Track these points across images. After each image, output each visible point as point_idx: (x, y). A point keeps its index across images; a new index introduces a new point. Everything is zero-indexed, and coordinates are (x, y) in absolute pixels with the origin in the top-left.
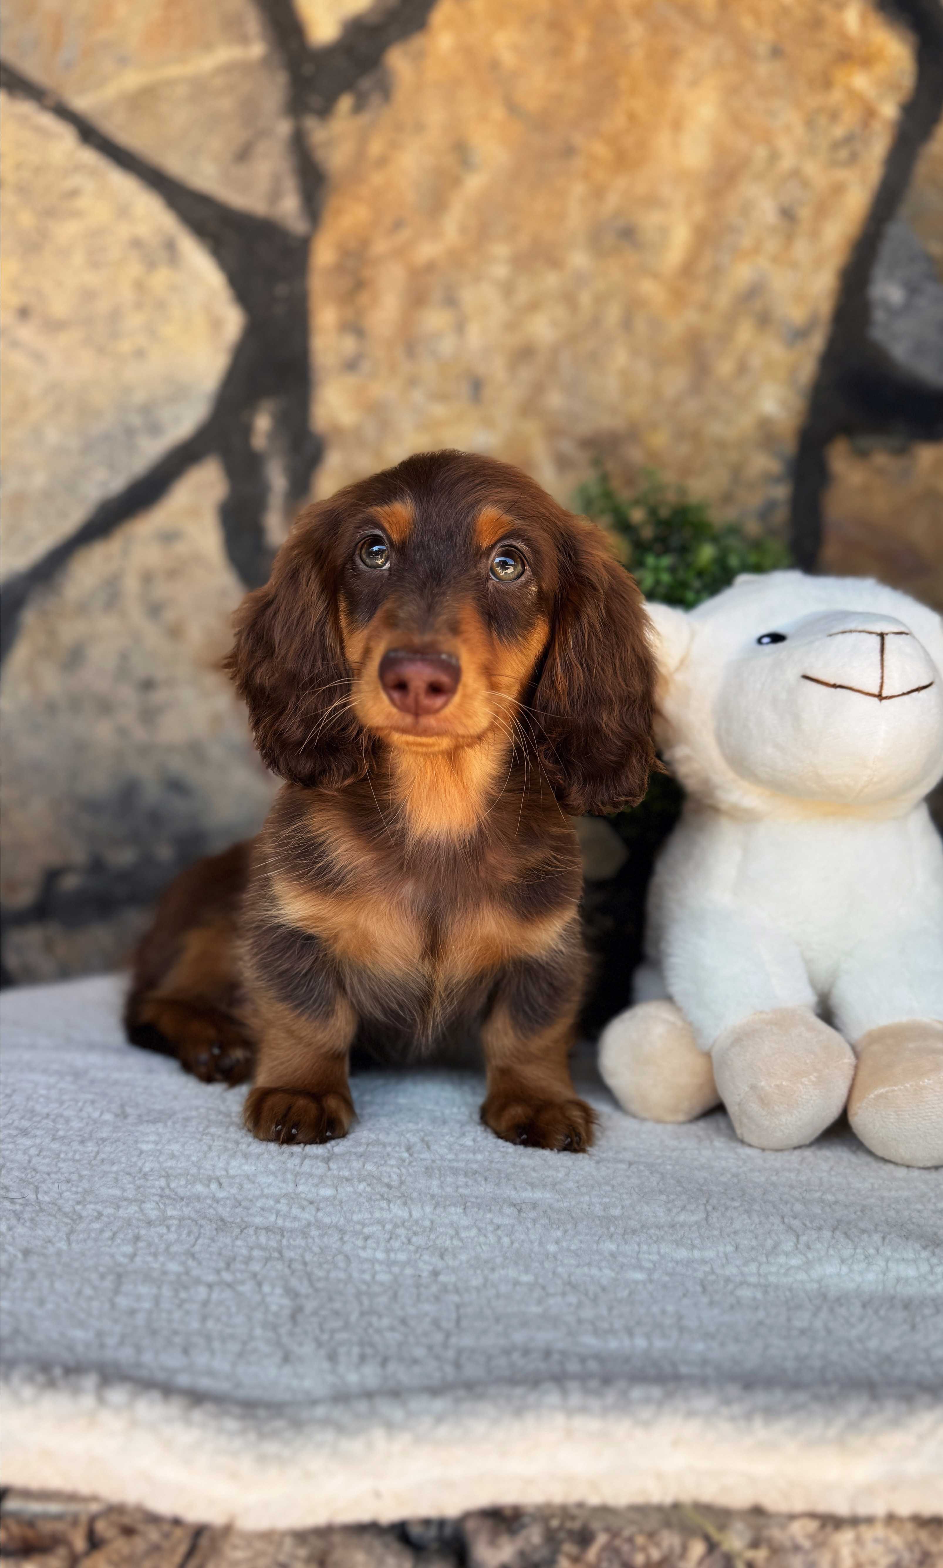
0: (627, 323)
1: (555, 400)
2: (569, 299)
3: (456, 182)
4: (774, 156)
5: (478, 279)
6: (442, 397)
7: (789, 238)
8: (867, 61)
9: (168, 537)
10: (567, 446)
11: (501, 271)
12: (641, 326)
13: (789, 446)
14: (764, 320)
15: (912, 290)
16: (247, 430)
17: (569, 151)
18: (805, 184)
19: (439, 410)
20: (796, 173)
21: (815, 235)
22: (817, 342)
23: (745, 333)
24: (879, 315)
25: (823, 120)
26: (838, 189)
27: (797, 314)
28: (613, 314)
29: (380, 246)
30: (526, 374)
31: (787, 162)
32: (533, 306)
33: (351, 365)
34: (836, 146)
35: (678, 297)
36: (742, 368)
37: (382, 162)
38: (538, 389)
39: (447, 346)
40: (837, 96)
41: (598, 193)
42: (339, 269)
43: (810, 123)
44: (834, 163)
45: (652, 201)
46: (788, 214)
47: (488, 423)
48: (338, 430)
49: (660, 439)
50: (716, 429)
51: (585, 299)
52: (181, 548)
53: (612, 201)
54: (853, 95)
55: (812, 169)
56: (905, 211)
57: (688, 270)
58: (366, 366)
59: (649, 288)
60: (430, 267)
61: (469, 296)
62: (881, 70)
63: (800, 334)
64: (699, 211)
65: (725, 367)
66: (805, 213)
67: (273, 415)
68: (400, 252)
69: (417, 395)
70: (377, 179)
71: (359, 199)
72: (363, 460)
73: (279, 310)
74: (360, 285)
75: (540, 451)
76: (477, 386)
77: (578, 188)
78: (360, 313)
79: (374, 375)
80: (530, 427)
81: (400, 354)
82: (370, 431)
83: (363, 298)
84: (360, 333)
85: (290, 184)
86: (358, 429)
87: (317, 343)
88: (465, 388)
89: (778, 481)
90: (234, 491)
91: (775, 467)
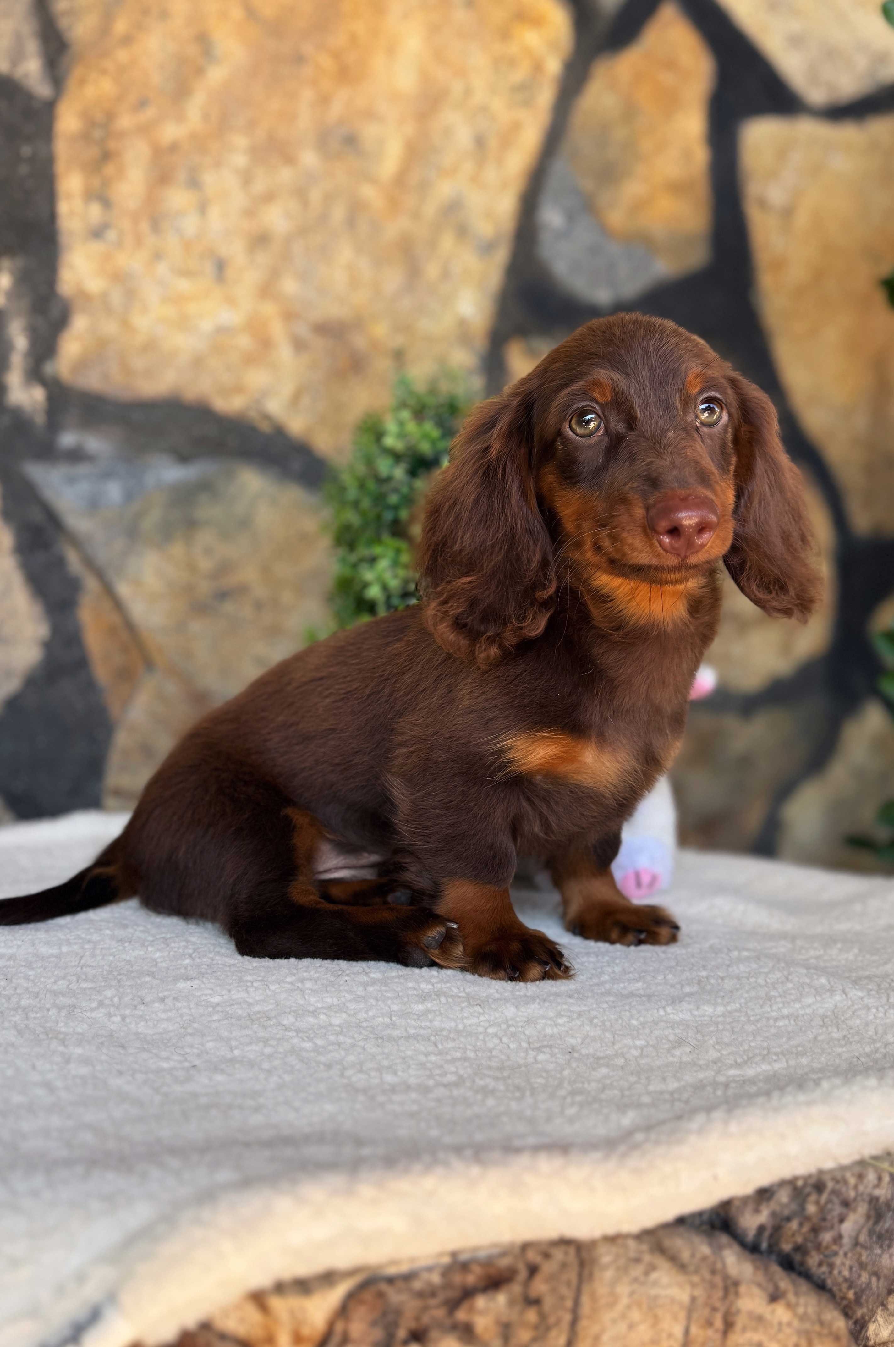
0: (351, 221)
1: (290, 287)
2: (301, 193)
3: (199, 72)
4: (468, 92)
5: (218, 164)
6: (187, 273)
7: (482, 162)
8: (537, 23)
10: (303, 330)
11: (240, 160)
12: (363, 226)
13: (482, 344)
14: (462, 232)
15: (570, 217)
17: (299, 59)
18: (492, 118)
19: (184, 285)
20: (484, 109)
21: (500, 161)
22: (501, 256)
23: (447, 242)
24: (545, 239)
25: (505, 66)
26: (517, 127)
27: (487, 230)
28: (339, 213)
29: (125, 121)
30: (263, 258)
31: (479, 98)
32: (269, 197)
33: (97, 233)
34: (514, 89)
35: (394, 204)
36: (446, 274)
37: (127, 40)
38: (275, 274)
39: (190, 224)
40: (514, 48)
41: (324, 100)
42: (85, 136)
43: (496, 67)
44: (514, 104)
45: (371, 114)
46: (480, 142)
47: (231, 301)
48: (85, 296)
49: (380, 330)
50: (426, 325)
51: (315, 195)
53: (336, 109)
54: (526, 49)
55: (497, 106)
56: (565, 149)
57: (400, 180)
58: (111, 235)
59: (369, 192)
60: (174, 148)
61: (209, 179)
62: (548, 31)
63: (489, 247)
64: (409, 129)
65: (433, 270)
66: (492, 143)
67: (12, 273)
68: (145, 130)
69: (162, 269)
70: (122, 55)
71: (104, 72)
72: (110, 328)
73: (24, 169)
74: (106, 156)
75: (278, 330)
76: (221, 266)
77: (307, 95)
78: (106, 183)
79: (119, 244)
80: (269, 309)
81: (145, 226)
82: (116, 298)
83: (109, 169)
84: (106, 203)
85: (32, 47)
86: (104, 296)
87: (63, 208)
88: (209, 268)
89: (474, 373)
91: (472, 361)
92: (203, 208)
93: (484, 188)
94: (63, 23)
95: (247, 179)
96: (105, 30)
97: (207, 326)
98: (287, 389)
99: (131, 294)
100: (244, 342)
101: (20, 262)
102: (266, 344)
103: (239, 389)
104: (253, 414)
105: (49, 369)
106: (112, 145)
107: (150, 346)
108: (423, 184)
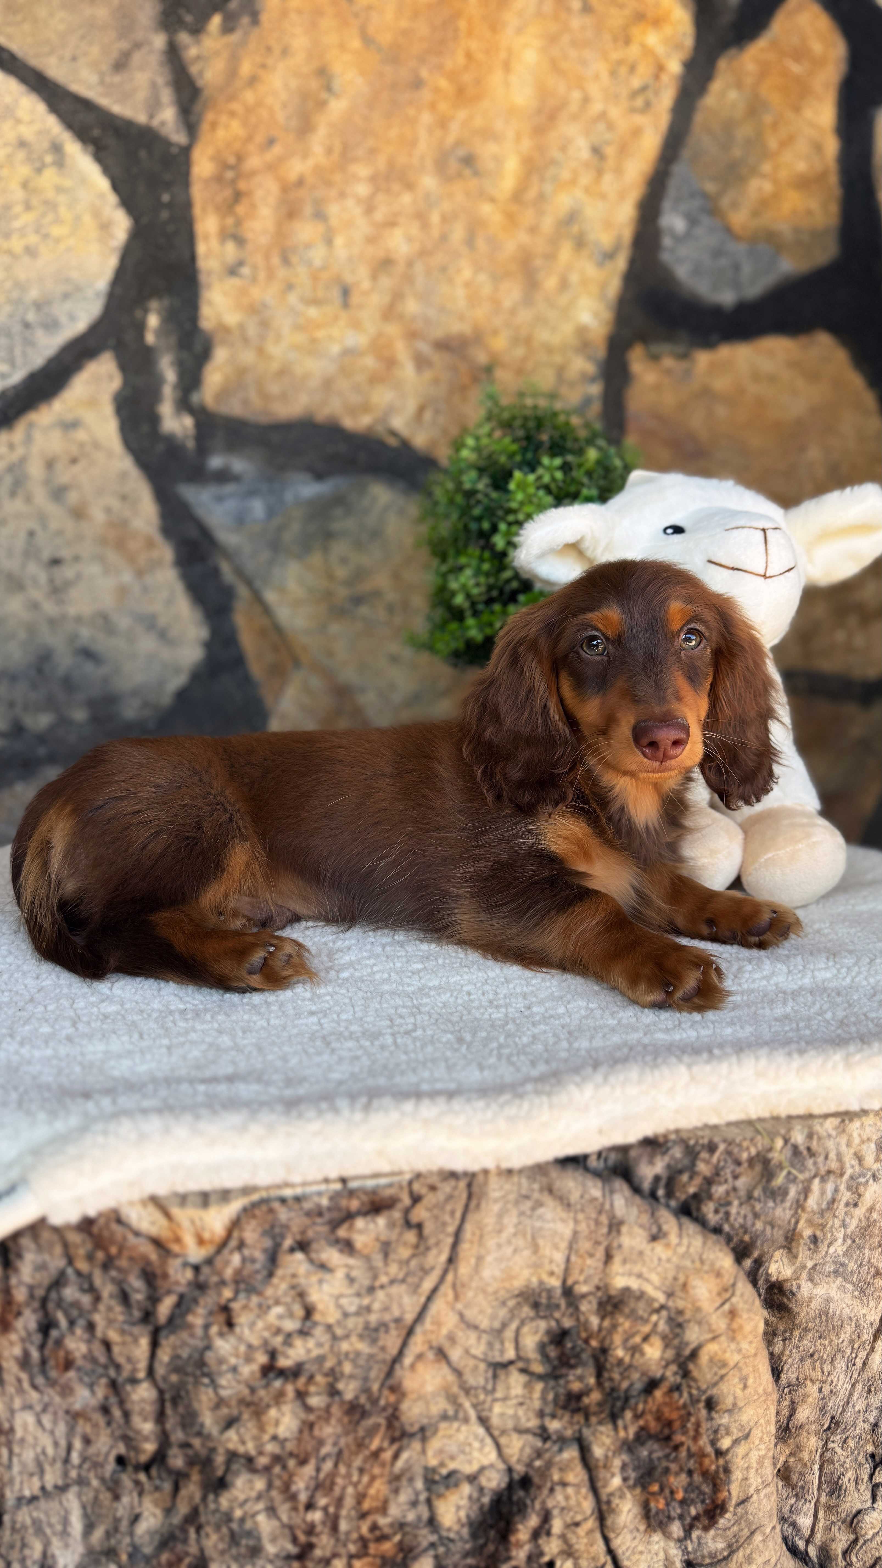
0: (470, 241)
1: (411, 306)
2: (421, 217)
3: (322, 105)
4: (586, 100)
5: (342, 195)
6: (315, 302)
7: (600, 172)
8: (657, 22)
9: (70, 426)
10: (424, 348)
11: (362, 189)
12: (481, 244)
13: (601, 352)
14: (580, 243)
15: (692, 221)
16: (140, 327)
17: (417, 84)
18: (611, 126)
19: (313, 312)
20: (603, 116)
21: (618, 171)
22: (621, 263)
23: (565, 253)
24: (667, 241)
25: (623, 70)
26: (637, 132)
27: (606, 239)
28: (458, 233)
29: (254, 162)
30: (386, 282)
31: (597, 107)
32: (391, 223)
33: (233, 271)
34: (634, 94)
35: (511, 219)
36: (564, 284)
37: (253, 81)
38: (397, 296)
39: (318, 255)
40: (634, 51)
41: (443, 123)
42: (218, 179)
43: (613, 73)
44: (633, 110)
45: (488, 134)
46: (596, 151)
47: (356, 325)
48: (226, 329)
49: (499, 343)
50: (543, 335)
51: (435, 218)
52: (81, 435)
53: (455, 131)
54: (647, 51)
55: (615, 113)
56: (686, 153)
57: (517, 196)
58: (245, 271)
59: (486, 209)
60: (300, 182)
61: (333, 210)
62: (668, 30)
63: (609, 256)
64: (527, 144)
65: (551, 283)
66: (610, 151)
67: (159, 313)
68: (272, 168)
69: (292, 299)
70: (249, 96)
71: (232, 114)
72: (248, 357)
73: (165, 215)
74: (238, 196)
75: (402, 351)
76: (346, 292)
77: (426, 118)
78: (239, 223)
79: (254, 279)
80: (393, 330)
81: (276, 260)
82: (252, 331)
83: (240, 209)
84: (240, 241)
85: (167, 95)
86: (241, 327)
87: (201, 248)
88: (335, 294)
89: (593, 380)
90: (126, 383)
91: (590, 368)
92: (329, 239)
93: (603, 197)
94: (194, 70)
95: (369, 206)
96: (232, 72)
97: (335, 349)
98: (411, 406)
99: (265, 324)
100: (370, 362)
101: (166, 302)
102: (391, 363)
103: (366, 408)
104: (380, 429)
105: (195, 398)
106: (242, 185)
107: (283, 372)
108: (541, 198)
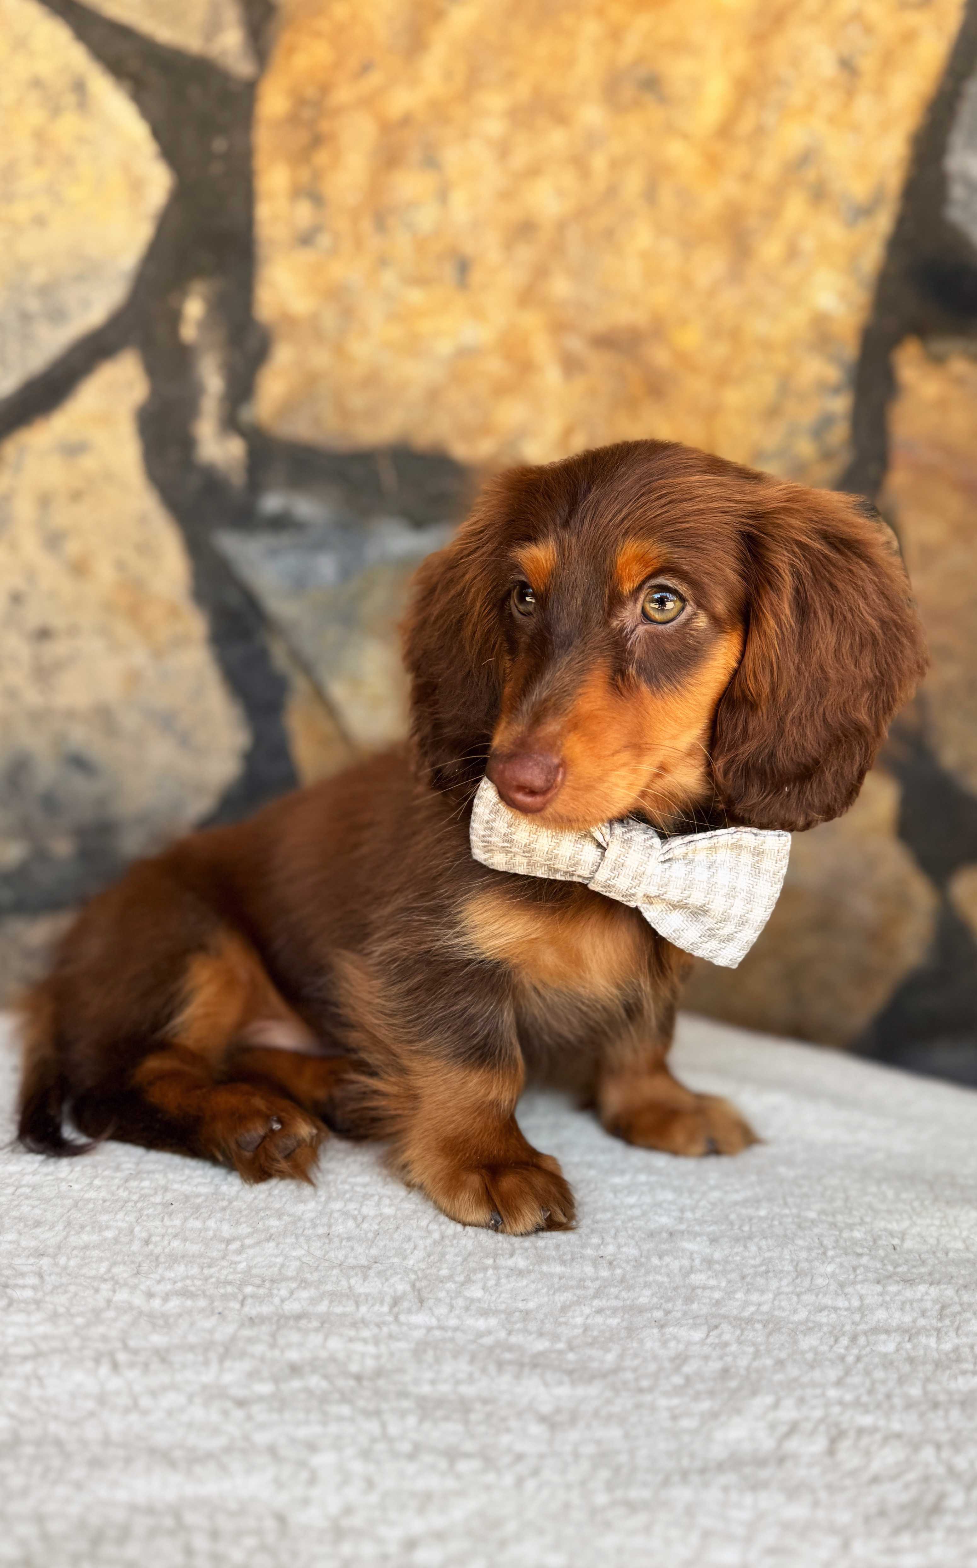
0: (651, 195)
1: (561, 287)
2: (579, 162)
3: (438, 15)
5: (465, 135)
6: (420, 281)
7: (850, 94)
9: (74, 450)
10: (575, 344)
11: (494, 127)
12: (667, 198)
13: (850, 349)
14: (819, 194)
16: (175, 318)
18: (869, 30)
19: (416, 296)
20: (857, 17)
21: (880, 91)
22: (883, 223)
23: (795, 209)
24: (958, 192)
26: (909, 37)
27: (858, 188)
28: (633, 183)
29: (343, 94)
30: (526, 253)
32: (534, 171)
33: (306, 239)
35: (713, 162)
36: (792, 253)
38: (541, 272)
39: (426, 216)
41: (615, 34)
42: (293, 119)
45: (681, 46)
46: (847, 65)
47: (477, 313)
48: (290, 320)
49: (690, 338)
50: (758, 326)
51: (599, 163)
52: (88, 463)
53: (632, 44)
55: (876, 11)
57: (724, 130)
58: (324, 240)
59: (675, 148)
60: (406, 121)
61: (451, 155)
63: (865, 212)
64: (740, 59)
65: (771, 250)
66: (867, 64)
67: (203, 298)
68: (367, 102)
69: (389, 278)
70: (340, 10)
72: (321, 358)
73: (216, 168)
74: (317, 141)
76: (463, 267)
77: (590, 30)
78: (317, 176)
79: (335, 251)
80: (531, 320)
81: (366, 225)
82: (329, 320)
83: (322, 157)
84: (316, 198)
85: (231, 15)
86: (314, 318)
87: (263, 212)
88: (449, 271)
89: (836, 390)
90: (155, 393)
91: (833, 374)
92: (443, 195)
93: (855, 128)
95: (503, 150)
97: (444, 347)
99: (348, 314)
100: (495, 366)
101: (214, 283)
102: (524, 367)
103: (486, 429)
105: (247, 413)
106: (325, 126)
107: (370, 380)
108: (760, 131)
